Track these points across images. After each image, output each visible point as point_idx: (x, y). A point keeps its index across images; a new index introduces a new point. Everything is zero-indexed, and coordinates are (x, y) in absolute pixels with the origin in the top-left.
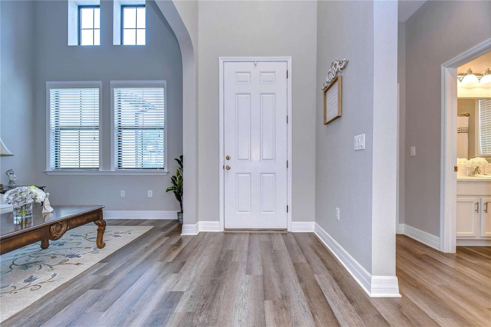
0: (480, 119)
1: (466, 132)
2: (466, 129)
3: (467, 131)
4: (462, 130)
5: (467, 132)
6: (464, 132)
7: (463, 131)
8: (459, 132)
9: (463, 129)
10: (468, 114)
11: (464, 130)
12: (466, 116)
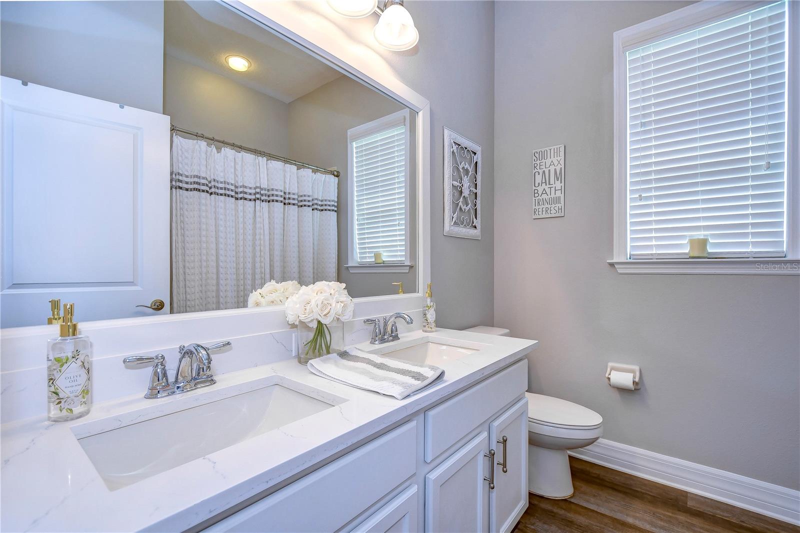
0: (355, 184)
1: (333, 210)
2: (333, 203)
3: (336, 209)
4: (326, 205)
5: (335, 211)
6: (329, 210)
7: (329, 208)
8: (322, 210)
9: (329, 203)
10: (338, 172)
11: (329, 205)
12: (334, 174)
